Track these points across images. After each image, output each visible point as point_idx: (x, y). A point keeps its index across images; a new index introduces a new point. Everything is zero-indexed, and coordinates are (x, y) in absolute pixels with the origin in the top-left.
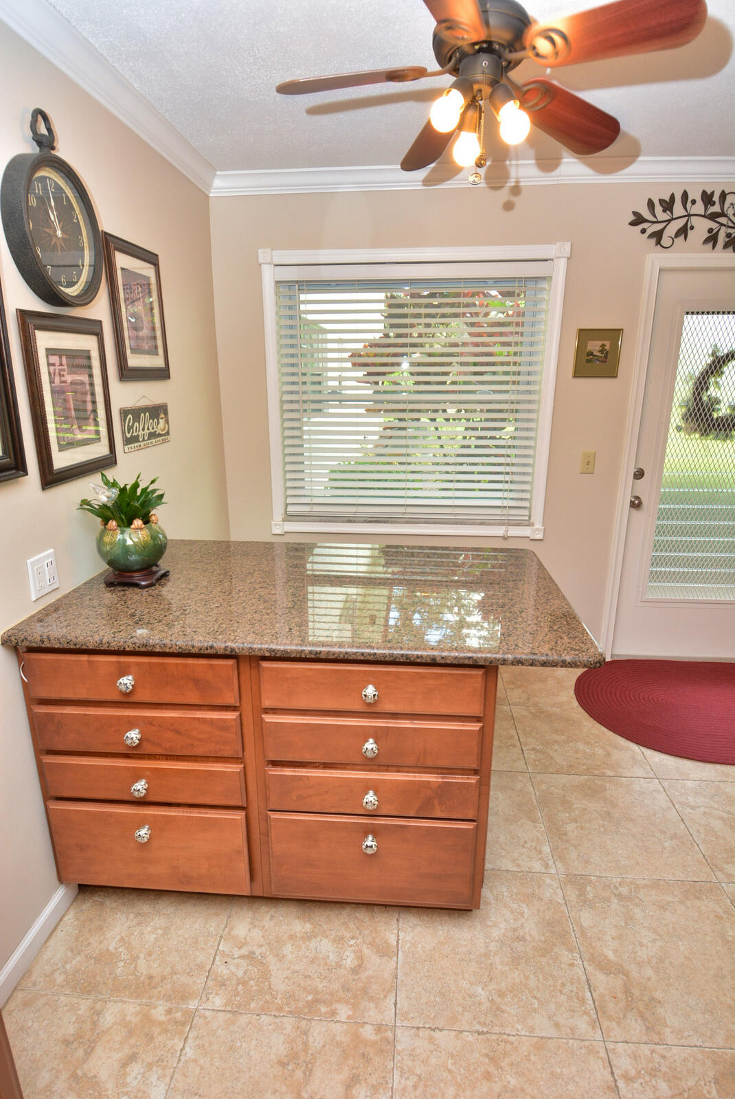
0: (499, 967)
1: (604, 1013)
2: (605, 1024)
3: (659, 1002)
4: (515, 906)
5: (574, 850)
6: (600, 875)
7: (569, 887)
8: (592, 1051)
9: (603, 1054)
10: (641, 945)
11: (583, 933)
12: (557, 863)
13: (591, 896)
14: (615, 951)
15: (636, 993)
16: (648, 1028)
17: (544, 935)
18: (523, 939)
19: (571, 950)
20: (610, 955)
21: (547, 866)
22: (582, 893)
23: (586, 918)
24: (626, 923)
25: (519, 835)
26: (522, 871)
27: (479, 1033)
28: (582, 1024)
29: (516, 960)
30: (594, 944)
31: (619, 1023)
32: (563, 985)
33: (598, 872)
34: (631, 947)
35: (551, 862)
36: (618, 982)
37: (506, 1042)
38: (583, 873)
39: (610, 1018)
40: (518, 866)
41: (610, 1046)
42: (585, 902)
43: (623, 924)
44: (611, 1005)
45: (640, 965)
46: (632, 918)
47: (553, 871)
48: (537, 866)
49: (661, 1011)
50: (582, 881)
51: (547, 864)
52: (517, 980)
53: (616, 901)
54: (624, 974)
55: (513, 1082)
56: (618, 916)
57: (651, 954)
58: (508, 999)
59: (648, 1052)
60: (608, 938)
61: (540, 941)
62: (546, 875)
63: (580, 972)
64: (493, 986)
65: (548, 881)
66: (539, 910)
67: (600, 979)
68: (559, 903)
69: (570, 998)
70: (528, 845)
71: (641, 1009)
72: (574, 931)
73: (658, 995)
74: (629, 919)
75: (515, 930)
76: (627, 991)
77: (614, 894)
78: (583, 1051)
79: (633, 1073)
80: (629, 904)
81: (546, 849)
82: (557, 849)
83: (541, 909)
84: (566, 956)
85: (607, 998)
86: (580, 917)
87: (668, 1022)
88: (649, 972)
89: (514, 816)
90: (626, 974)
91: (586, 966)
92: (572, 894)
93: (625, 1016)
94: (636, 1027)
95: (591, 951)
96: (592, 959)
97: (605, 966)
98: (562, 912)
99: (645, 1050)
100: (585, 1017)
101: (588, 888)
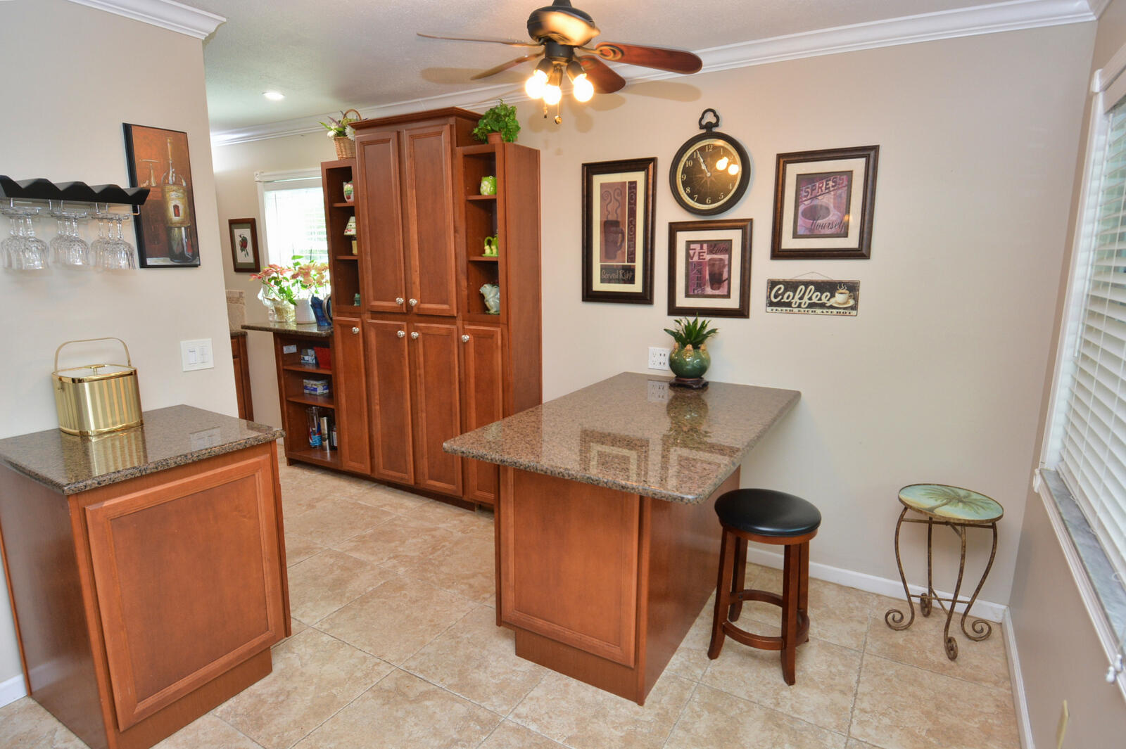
0: (472, 649)
1: (407, 677)
2: (403, 673)
3: (383, 705)
4: (501, 677)
5: (518, 745)
6: (483, 745)
7: (489, 716)
8: (400, 660)
9: (394, 663)
10: (416, 725)
11: (453, 700)
12: (515, 725)
13: (472, 724)
14: (427, 707)
15: (399, 698)
16: (381, 689)
17: (471, 679)
18: (478, 667)
19: (450, 686)
20: (428, 703)
21: (518, 716)
22: (478, 720)
23: (460, 709)
24: (435, 728)
25: (560, 718)
26: (525, 698)
27: (449, 627)
28: (412, 664)
29: (469, 658)
30: (442, 700)
31: (397, 679)
32: (437, 669)
33: (486, 745)
34: (421, 717)
35: (519, 721)
36: (412, 695)
37: (437, 633)
38: (492, 735)
39: (403, 677)
40: (531, 699)
41: (394, 668)
42: (470, 717)
43: (437, 726)
44: (407, 682)
45: (408, 713)
46: (435, 735)
47: (511, 717)
48: (522, 710)
49: (380, 701)
50: (488, 728)
51: (519, 718)
52: (458, 652)
53: (454, 736)
54: (413, 700)
55: (420, 627)
56: (444, 728)
57: (407, 724)
58: (453, 643)
59: (374, 680)
60: (438, 710)
61: (469, 675)
62: (511, 710)
63: (434, 681)
64: (465, 641)
65: (505, 708)
66: (488, 687)
67: (423, 687)
68: (484, 701)
69: (428, 667)
70: (546, 717)
71: (391, 694)
72: (459, 696)
73: (387, 707)
74: (436, 733)
75: (486, 668)
76: (404, 694)
77: (460, 741)
78: (403, 657)
79: (376, 668)
80: (445, 743)
81: (533, 727)
82: (528, 734)
83: (487, 690)
84: (450, 681)
85: (411, 683)
86: (464, 706)
87: (373, 700)
88: (400, 714)
89: (585, 728)
90: (411, 702)
91: (432, 687)
92: (484, 715)
93: (396, 684)
94: (387, 684)
95: (440, 695)
96: (435, 692)
97: (425, 695)
98: (475, 699)
99: (376, 680)
100: (414, 667)
101: (478, 727)
